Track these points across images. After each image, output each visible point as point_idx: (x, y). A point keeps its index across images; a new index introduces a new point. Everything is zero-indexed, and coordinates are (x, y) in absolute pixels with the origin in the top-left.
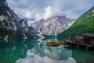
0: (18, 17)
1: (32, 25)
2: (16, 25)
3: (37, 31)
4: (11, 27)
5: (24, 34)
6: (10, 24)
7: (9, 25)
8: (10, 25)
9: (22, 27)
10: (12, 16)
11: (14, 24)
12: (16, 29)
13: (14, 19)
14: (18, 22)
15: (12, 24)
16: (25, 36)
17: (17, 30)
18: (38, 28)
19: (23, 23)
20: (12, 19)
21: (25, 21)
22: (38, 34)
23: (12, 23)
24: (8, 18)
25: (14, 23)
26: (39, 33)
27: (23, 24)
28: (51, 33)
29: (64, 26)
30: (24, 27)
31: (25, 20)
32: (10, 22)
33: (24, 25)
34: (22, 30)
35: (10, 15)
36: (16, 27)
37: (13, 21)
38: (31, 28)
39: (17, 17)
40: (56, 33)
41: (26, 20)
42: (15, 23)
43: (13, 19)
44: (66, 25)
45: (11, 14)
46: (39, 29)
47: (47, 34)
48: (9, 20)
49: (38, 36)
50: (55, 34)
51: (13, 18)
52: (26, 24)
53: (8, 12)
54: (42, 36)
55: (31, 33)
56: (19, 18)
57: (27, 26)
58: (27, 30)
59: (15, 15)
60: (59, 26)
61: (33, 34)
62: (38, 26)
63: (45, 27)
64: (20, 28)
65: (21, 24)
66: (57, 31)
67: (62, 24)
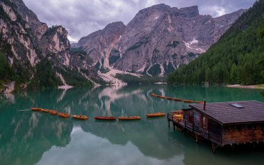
0: (38, 20)
1: (84, 46)
2: (34, 48)
3: (98, 63)
5: (61, 76)
6: (15, 46)
7: (13, 50)
8: (15, 50)
9: (54, 54)
10: (19, 18)
11: (27, 44)
12: (35, 59)
13: (27, 26)
14: (39, 37)
15: (22, 45)
16: (63, 81)
17: (37, 62)
18: (103, 55)
19: (56, 38)
20: (20, 29)
21: (61, 31)
22: (103, 74)
23: (22, 41)
24: (8, 25)
25: (27, 40)
26: (108, 70)
27: (54, 44)
28: (146, 69)
29: (192, 43)
30: (60, 53)
31: (61, 29)
32: (16, 40)
33: (57, 47)
34: (53, 64)
35: (13, 16)
36: (36, 55)
37: (24, 34)
38: (80, 55)
39: (34, 22)
40: (163, 70)
41: (63, 29)
42: (31, 41)
43: (23, 30)
44: (197, 41)
45: (16, 13)
46: (107, 56)
47: (133, 72)
48: (12, 34)
49: (105, 79)
50: (160, 72)
51: (24, 24)
52: (65, 44)
53: (6, 9)
54: (117, 80)
55: (81, 70)
56: (42, 24)
57: (68, 49)
58: (67, 62)
59: (29, 15)
60: (172, 43)
61: (87, 75)
62: (103, 47)
63: (126, 48)
64: (47, 56)
65: (49, 42)
66: (166, 62)
67: (183, 36)
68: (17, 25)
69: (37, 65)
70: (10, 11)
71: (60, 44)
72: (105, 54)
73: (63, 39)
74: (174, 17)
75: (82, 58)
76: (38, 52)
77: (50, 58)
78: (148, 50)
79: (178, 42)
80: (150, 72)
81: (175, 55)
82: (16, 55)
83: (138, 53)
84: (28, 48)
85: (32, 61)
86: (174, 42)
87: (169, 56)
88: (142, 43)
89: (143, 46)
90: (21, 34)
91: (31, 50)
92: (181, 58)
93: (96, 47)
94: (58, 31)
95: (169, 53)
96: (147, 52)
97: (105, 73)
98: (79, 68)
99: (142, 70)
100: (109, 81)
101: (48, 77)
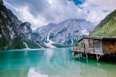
0: (18, 20)
1: (38, 31)
2: (14, 31)
3: (44, 38)
4: (5, 33)
5: (26, 44)
6: (4, 29)
7: (2, 31)
8: (4, 31)
9: (24, 34)
10: (8, 18)
11: (10, 29)
12: (14, 36)
13: (12, 22)
14: (17, 27)
15: (8, 29)
16: (27, 46)
17: (14, 37)
18: (46, 35)
19: (25, 27)
20: (8, 22)
22: (47, 44)
23: (8, 27)
24: (2, 20)
25: (11, 27)
27: (24, 30)
29: (84, 31)
30: (27, 34)
31: (28, 23)
32: (5, 27)
34: (22, 38)
35: (5, 17)
36: (14, 34)
37: (9, 25)
38: (36, 35)
39: (16, 20)
40: (73, 42)
41: (29, 24)
42: (13, 28)
43: (9, 23)
45: (7, 15)
47: (60, 42)
48: (4, 24)
49: (47, 46)
50: (71, 43)
51: (10, 20)
52: (29, 30)
53: (2, 13)
54: (52, 46)
55: (36, 41)
56: (20, 21)
57: (31, 32)
58: (29, 38)
59: (14, 17)
60: (76, 31)
61: (39, 44)
62: (47, 32)
63: (57, 33)
64: (20, 35)
65: (22, 29)
66: (74, 39)
67: (80, 28)
68: (7, 20)
69: (14, 39)
70: (4, 14)
71: (27, 30)
72: (48, 35)
73: (29, 28)
74: (76, 21)
75: (37, 36)
76: (16, 33)
77: (21, 36)
78: (66, 33)
79: (78, 31)
80: (67, 43)
81: (77, 36)
82: (4, 33)
83: (62, 35)
84: (11, 31)
85: (12, 37)
86: (77, 30)
87: (75, 36)
88: (64, 31)
89: (64, 32)
90: (8, 24)
91: (12, 32)
92: (80, 37)
93: (44, 32)
94: (27, 24)
95: (75, 35)
96: (66, 34)
97: (47, 43)
98: (35, 41)
99: (64, 42)
100: (49, 46)
101: (19, 44)
